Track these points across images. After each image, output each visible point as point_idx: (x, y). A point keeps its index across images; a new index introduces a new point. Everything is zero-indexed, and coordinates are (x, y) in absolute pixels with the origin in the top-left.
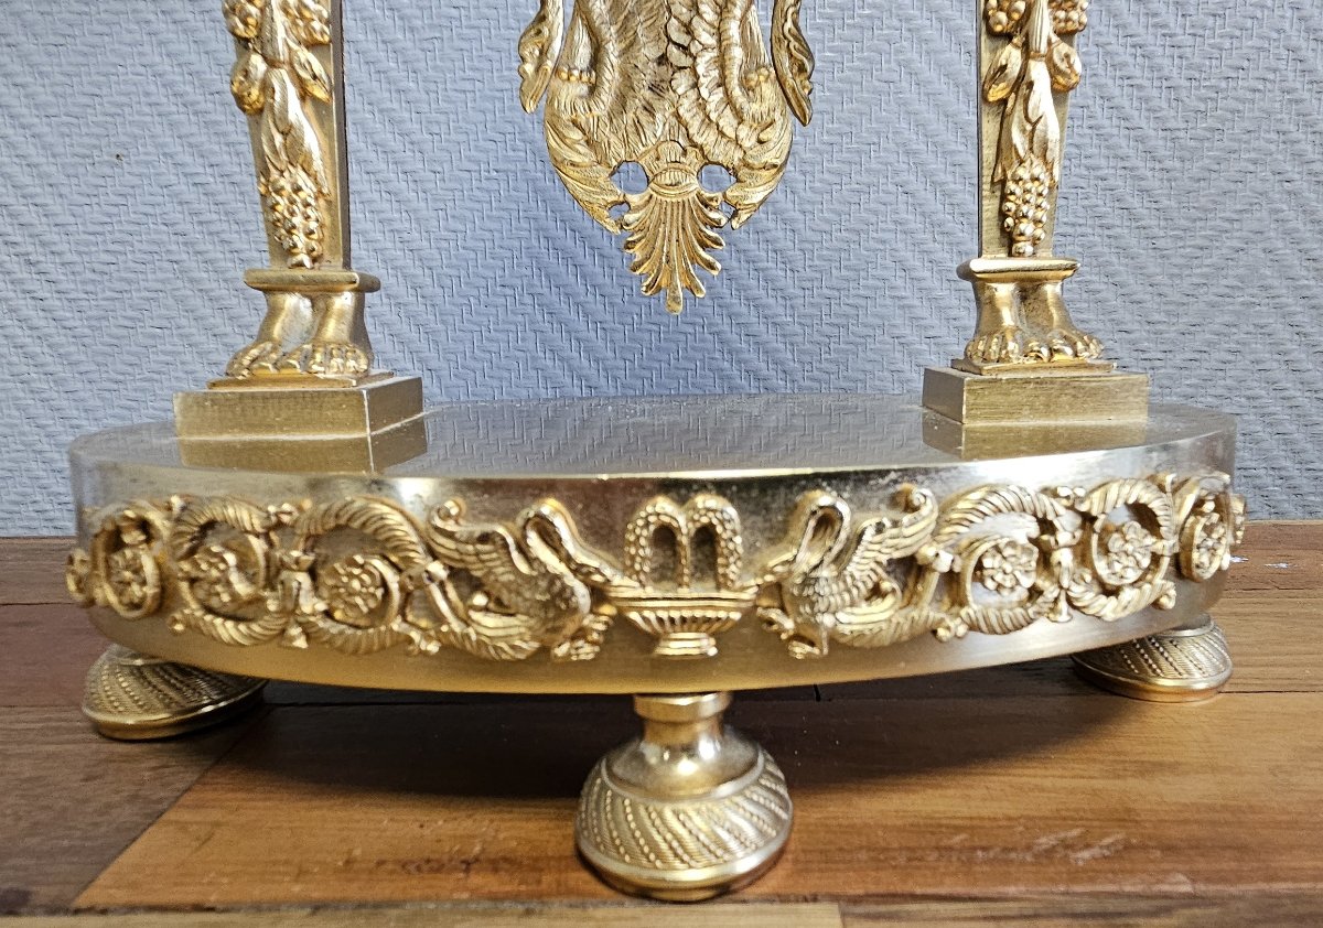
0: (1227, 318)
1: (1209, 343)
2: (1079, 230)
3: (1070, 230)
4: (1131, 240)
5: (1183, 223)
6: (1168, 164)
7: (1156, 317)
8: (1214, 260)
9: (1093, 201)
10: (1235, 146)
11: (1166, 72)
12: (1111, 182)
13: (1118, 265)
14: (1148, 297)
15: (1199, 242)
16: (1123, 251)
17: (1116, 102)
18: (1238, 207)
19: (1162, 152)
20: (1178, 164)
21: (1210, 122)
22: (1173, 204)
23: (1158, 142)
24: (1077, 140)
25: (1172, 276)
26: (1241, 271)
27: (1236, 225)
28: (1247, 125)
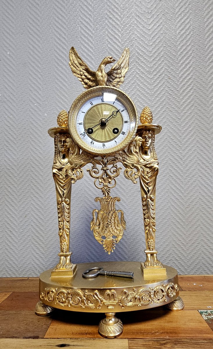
0: (196, 238)
1: (194, 242)
2: (171, 225)
3: (169, 225)
4: (179, 226)
5: (187, 223)
6: (183, 215)
7: (185, 238)
8: (193, 229)
9: (172, 220)
10: (193, 212)
11: (181, 202)
12: (175, 218)
13: (177, 230)
14: (183, 235)
15: (190, 226)
16: (178, 228)
17: (174, 206)
18: (196, 221)
19: (182, 213)
20: (185, 215)
21: (189, 209)
22: (185, 221)
23: (181, 212)
24: (169, 212)
25: (186, 232)
26: (197, 231)
27: (196, 224)
28: (195, 209)
